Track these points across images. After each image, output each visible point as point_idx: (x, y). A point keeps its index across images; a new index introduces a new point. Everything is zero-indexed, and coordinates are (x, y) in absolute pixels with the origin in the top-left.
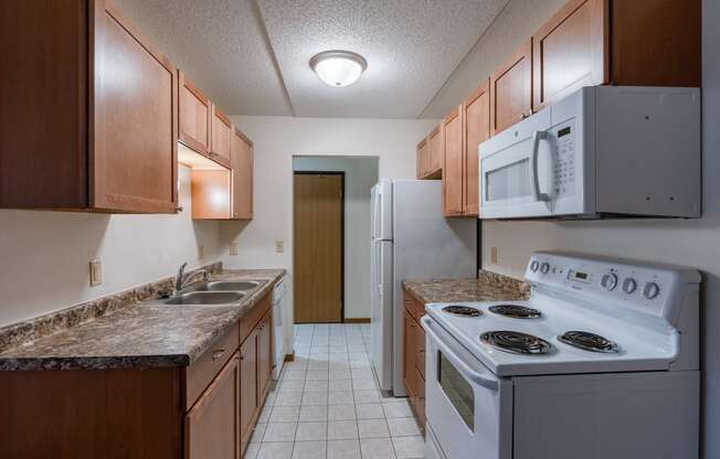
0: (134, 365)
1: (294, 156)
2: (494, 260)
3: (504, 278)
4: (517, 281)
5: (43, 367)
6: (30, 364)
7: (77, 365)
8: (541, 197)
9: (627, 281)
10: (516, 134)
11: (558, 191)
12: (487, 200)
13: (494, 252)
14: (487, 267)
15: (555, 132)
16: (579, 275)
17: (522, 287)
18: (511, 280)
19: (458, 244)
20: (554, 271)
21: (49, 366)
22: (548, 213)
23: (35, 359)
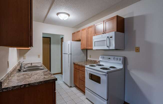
0: (45, 83)
1: (43, 33)
2: (90, 57)
3: (93, 60)
4: (96, 61)
5: (20, 87)
6: (16, 87)
7: (31, 85)
8: (108, 47)
9: (117, 58)
10: (102, 36)
11: (110, 46)
12: (95, 46)
13: (90, 56)
14: (89, 58)
15: (110, 37)
16: (109, 58)
17: (97, 62)
18: (95, 61)
19: (83, 54)
20: (105, 58)
21: (22, 87)
22: (108, 49)
23: (18, 86)
